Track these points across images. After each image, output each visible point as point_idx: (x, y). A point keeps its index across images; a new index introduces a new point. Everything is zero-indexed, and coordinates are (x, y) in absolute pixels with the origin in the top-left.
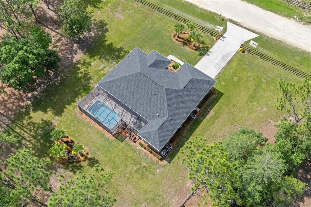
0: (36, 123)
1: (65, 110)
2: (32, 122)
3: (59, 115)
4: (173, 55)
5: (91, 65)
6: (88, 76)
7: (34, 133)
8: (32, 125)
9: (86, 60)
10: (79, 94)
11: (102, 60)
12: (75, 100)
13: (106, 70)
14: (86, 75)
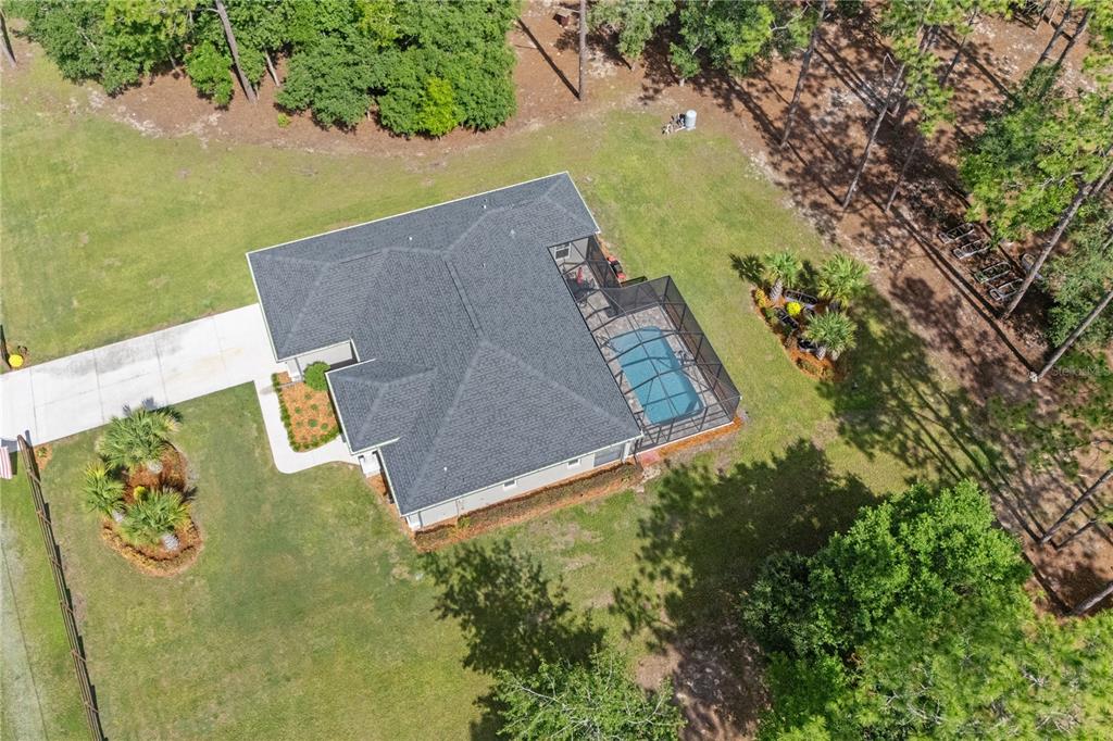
0: (896, 455)
1: (783, 455)
2: (909, 465)
3: (807, 445)
4: (274, 465)
5: (617, 593)
6: (647, 542)
7: (907, 426)
8: (908, 454)
9: (625, 632)
10: (714, 488)
11: (556, 596)
12: (734, 471)
13: (569, 538)
14: (652, 555)
